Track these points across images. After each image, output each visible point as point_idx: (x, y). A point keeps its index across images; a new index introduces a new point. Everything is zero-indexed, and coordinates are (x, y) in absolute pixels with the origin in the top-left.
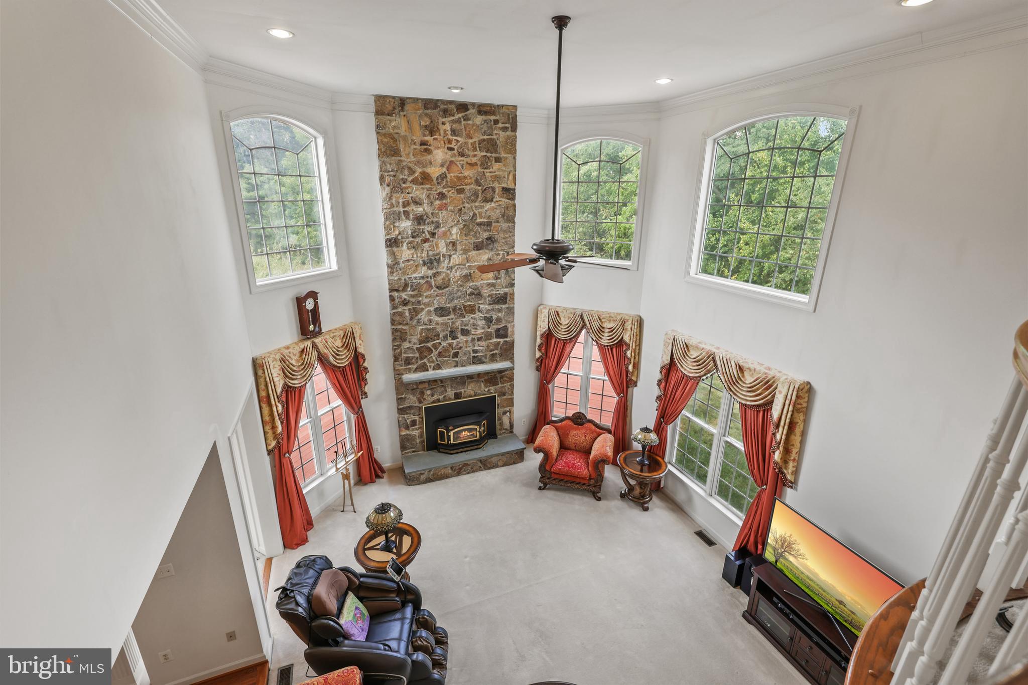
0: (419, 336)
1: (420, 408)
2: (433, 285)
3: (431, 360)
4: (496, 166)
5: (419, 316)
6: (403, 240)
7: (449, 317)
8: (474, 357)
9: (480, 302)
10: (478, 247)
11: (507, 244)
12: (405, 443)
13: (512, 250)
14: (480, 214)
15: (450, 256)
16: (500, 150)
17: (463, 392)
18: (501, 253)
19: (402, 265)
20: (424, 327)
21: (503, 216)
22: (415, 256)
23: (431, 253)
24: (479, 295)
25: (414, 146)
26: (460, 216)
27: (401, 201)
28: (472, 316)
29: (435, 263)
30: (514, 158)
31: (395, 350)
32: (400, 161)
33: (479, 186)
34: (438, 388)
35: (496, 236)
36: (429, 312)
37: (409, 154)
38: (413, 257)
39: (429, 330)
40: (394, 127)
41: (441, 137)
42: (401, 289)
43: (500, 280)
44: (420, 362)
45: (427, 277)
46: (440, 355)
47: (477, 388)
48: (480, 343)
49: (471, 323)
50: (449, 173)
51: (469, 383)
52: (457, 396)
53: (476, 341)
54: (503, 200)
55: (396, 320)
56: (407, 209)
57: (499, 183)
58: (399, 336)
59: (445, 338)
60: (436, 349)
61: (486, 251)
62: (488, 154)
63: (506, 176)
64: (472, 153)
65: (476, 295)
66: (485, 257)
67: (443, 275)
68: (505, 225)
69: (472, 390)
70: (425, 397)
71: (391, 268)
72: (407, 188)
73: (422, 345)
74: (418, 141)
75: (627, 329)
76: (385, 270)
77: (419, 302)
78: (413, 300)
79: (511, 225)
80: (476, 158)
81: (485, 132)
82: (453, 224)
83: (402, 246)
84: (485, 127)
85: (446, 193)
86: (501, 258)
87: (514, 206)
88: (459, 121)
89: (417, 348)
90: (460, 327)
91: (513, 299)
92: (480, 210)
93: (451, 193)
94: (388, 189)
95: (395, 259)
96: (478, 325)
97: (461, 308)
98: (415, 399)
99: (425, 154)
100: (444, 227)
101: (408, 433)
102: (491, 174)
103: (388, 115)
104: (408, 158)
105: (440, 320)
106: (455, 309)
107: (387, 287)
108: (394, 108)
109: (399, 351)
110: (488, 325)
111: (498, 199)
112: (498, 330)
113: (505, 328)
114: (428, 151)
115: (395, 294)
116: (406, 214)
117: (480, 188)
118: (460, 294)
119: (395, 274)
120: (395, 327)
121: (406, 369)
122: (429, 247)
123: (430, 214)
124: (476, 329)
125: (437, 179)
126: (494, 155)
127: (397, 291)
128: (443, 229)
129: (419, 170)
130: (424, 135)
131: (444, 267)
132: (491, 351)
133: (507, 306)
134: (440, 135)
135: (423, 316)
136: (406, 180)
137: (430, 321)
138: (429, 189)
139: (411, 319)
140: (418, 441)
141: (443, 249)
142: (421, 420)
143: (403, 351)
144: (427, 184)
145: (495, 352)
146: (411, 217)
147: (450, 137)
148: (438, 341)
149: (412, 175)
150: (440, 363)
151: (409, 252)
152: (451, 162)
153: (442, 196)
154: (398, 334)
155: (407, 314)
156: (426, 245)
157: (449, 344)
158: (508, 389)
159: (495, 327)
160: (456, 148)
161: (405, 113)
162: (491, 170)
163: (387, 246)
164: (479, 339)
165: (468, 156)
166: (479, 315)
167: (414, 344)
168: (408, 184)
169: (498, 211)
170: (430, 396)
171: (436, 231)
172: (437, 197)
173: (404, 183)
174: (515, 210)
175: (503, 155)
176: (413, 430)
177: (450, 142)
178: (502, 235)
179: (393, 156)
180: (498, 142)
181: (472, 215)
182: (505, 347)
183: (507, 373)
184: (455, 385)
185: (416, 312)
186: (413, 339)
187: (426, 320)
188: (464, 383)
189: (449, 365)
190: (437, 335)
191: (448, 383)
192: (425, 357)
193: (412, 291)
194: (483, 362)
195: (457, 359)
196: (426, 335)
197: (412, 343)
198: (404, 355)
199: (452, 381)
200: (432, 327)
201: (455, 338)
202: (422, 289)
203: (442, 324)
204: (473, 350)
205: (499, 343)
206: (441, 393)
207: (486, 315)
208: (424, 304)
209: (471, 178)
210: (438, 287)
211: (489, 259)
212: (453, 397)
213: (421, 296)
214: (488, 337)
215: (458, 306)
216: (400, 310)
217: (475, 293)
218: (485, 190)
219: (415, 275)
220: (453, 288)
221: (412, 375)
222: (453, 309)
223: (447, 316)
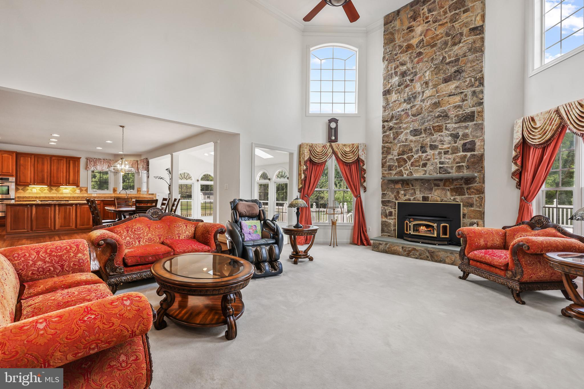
0: (398, 150)
1: (395, 203)
2: (410, 114)
3: (406, 168)
4: (464, 16)
5: (399, 137)
6: (394, 89)
7: (421, 136)
8: (440, 168)
9: (447, 122)
10: (447, 80)
11: (475, 71)
12: (384, 228)
13: (480, 74)
14: (449, 56)
15: (424, 92)
17: (431, 196)
18: (468, 79)
19: (391, 105)
20: (402, 144)
21: (470, 50)
22: (399, 97)
25: (404, 32)
26: (432, 63)
27: (393, 67)
28: (440, 134)
29: (413, 100)
31: (383, 159)
32: (395, 45)
34: (411, 190)
35: (464, 68)
36: (406, 133)
37: (400, 38)
39: (405, 146)
40: (393, 27)
41: (421, 18)
42: (389, 120)
43: (466, 102)
44: (398, 169)
45: (406, 110)
46: (412, 165)
47: (443, 195)
48: (446, 156)
49: (439, 139)
50: (425, 38)
51: (436, 190)
52: (425, 198)
53: (443, 154)
54: (471, 38)
55: (385, 140)
56: (396, 70)
57: (467, 27)
58: (386, 151)
59: (417, 151)
60: (410, 160)
61: (455, 82)
62: (457, 11)
63: (475, 19)
64: (444, 17)
65: (444, 117)
66: (453, 86)
67: (417, 107)
68: (472, 57)
69: (439, 196)
70: (401, 196)
71: (385, 108)
72: (398, 58)
73: (400, 157)
74: (405, 28)
76: (381, 110)
77: (400, 127)
78: (396, 126)
79: (478, 54)
80: (446, 19)
82: (426, 69)
83: (392, 93)
85: (423, 51)
88: (433, 3)
89: (397, 159)
91: (482, 116)
92: (449, 53)
93: (426, 50)
94: (386, 63)
95: (388, 102)
96: (445, 141)
97: (430, 129)
98: (393, 196)
99: (410, 33)
100: (420, 73)
101: (386, 220)
102: (459, 24)
103: (391, 22)
104: (399, 41)
105: (414, 138)
107: (381, 119)
108: (394, 17)
109: (385, 160)
110: (455, 141)
111: (466, 40)
112: (465, 145)
113: (473, 143)
114: (412, 31)
115: (386, 124)
116: (396, 73)
117: (450, 37)
118: (429, 118)
119: (386, 112)
120: (384, 145)
121: (389, 173)
122: (409, 90)
123: (411, 69)
124: (443, 144)
125: (417, 44)
126: (462, 10)
127: (387, 121)
128: (419, 75)
129: (405, 44)
130: (410, 23)
131: (418, 101)
132: (457, 163)
133: (475, 122)
135: (402, 137)
136: (397, 53)
137: (407, 140)
138: (412, 53)
139: (394, 139)
140: (392, 228)
141: (418, 88)
142: (395, 212)
143: (388, 161)
144: (410, 51)
145: (461, 164)
146: (399, 73)
147: (428, 14)
149: (401, 49)
150: (412, 171)
151: (396, 96)
152: (428, 30)
153: (420, 54)
154: (386, 149)
155: (392, 136)
156: (407, 89)
157: (419, 156)
158: (476, 201)
159: (462, 142)
160: (431, 20)
161: (400, 17)
162: (459, 21)
163: (383, 95)
164: (446, 153)
165: (440, 20)
166: (445, 133)
167: (395, 156)
168: (398, 55)
169: (465, 48)
171: (414, 78)
172: (416, 56)
173: (396, 55)
174: (483, 41)
176: (389, 219)
177: (427, 18)
178: (469, 65)
179: (391, 43)
181: (441, 58)
182: (472, 160)
183: (475, 184)
184: (423, 190)
185: (397, 134)
186: (394, 153)
187: (404, 140)
188: (431, 189)
189: (419, 173)
190: (411, 150)
191: (417, 187)
192: (402, 166)
193: (396, 120)
194: (449, 173)
195: (425, 169)
196: (403, 149)
197: (394, 155)
198: (388, 164)
199: (421, 186)
200: (407, 144)
201: (424, 152)
202: (402, 118)
203: (415, 141)
204: (440, 162)
205: (465, 156)
206: (412, 195)
207: (452, 132)
208: (403, 128)
209: (442, 34)
210: (413, 115)
211: (457, 87)
212: (421, 199)
213: (401, 123)
214: (455, 151)
215: (428, 127)
216: (387, 133)
217: (443, 115)
218: (454, 37)
219: (398, 110)
220: (425, 114)
221: (392, 177)
222: (424, 130)
223: (419, 135)
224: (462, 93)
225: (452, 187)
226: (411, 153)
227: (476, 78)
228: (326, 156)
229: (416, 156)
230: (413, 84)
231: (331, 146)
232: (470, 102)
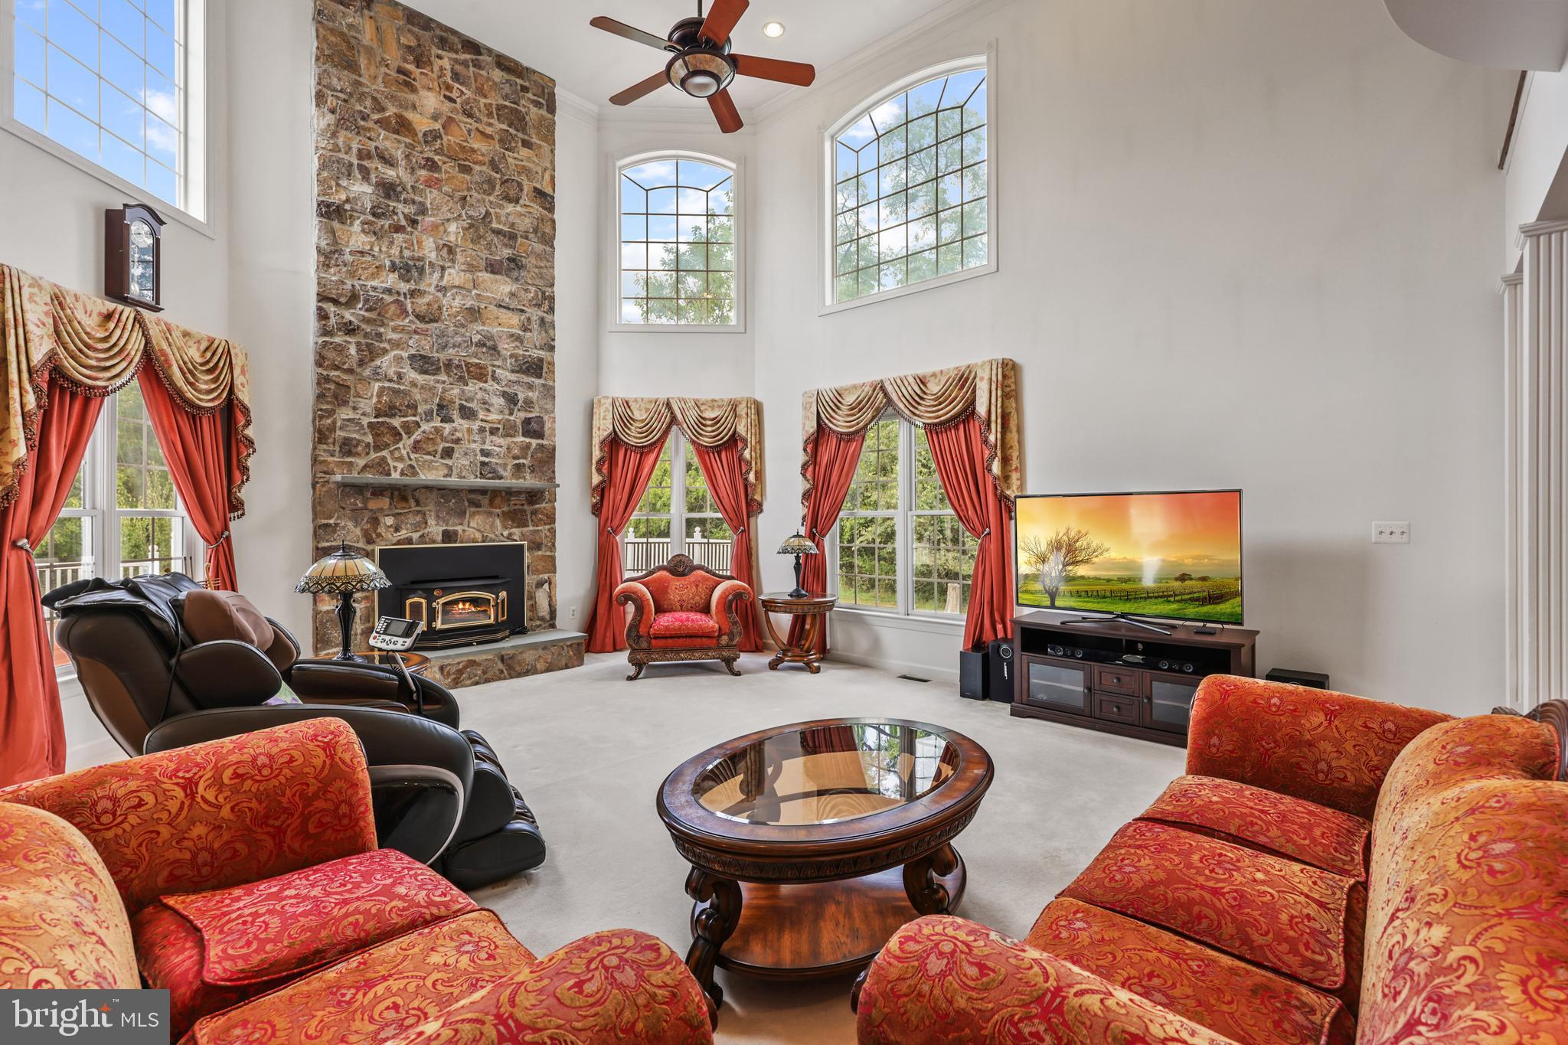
0: (375, 400)
2: (409, 309)
3: (397, 455)
4: (524, 152)
5: (378, 362)
6: (355, 214)
7: (437, 378)
8: (483, 464)
9: (496, 363)
10: (493, 268)
11: (542, 278)
13: (550, 290)
14: (498, 216)
15: (443, 269)
16: (532, 132)
17: (460, 532)
18: (533, 289)
19: (348, 258)
20: (387, 384)
21: (535, 231)
22: (376, 249)
23: (407, 253)
24: (494, 350)
25: (388, 72)
26: (463, 207)
27: (355, 146)
28: (482, 385)
29: (415, 274)
30: (552, 151)
31: (317, 417)
32: (358, 83)
33: (497, 172)
34: (408, 515)
35: (524, 260)
36: (399, 359)
38: (371, 249)
39: (396, 392)
40: (350, 26)
41: (434, 75)
42: (342, 300)
43: (529, 334)
44: (373, 455)
45: (398, 293)
46: (416, 447)
47: (488, 527)
48: (494, 438)
49: (479, 396)
50: (446, 134)
51: (473, 515)
52: (448, 536)
53: (488, 433)
54: (535, 206)
55: (327, 359)
56: (365, 163)
57: (529, 180)
58: (331, 393)
59: (429, 415)
60: (409, 433)
61: (509, 280)
62: (512, 130)
63: (540, 173)
64: (486, 119)
65: (489, 348)
66: (506, 289)
67: (428, 298)
68: (539, 247)
69: (479, 530)
70: (381, 530)
71: (326, 257)
72: (369, 130)
73: (380, 420)
74: (394, 66)
75: (740, 417)
76: (312, 259)
77: (379, 335)
78: (367, 328)
79: (548, 249)
80: (491, 129)
81: (506, 95)
82: (450, 216)
83: (351, 224)
84: (507, 88)
85: (440, 163)
86: (533, 298)
87: (553, 222)
88: (464, 64)
89: (370, 425)
90: (458, 402)
91: (553, 372)
92: (498, 210)
93: (448, 168)
94: (330, 118)
95: (335, 242)
96: (491, 405)
97: (460, 366)
98: (358, 531)
99: (405, 89)
100: (433, 215)
102: (516, 162)
104: (373, 85)
105: (420, 379)
106: (448, 365)
107: (313, 288)
109: (329, 421)
110: (510, 409)
111: (527, 203)
112: (527, 422)
113: (540, 420)
114: (411, 87)
115: (331, 308)
116: (364, 171)
117: (498, 176)
118: (459, 339)
119: (332, 270)
120: (325, 373)
121: (343, 463)
122: (405, 242)
123: (409, 187)
124: (488, 411)
125: (425, 135)
126: (521, 135)
127: (335, 302)
128: (432, 219)
129: (391, 110)
130: (406, 62)
131: (430, 285)
132: (515, 458)
133: (542, 381)
134: (433, 72)
135: (385, 364)
137: (400, 376)
138: (411, 147)
139: (361, 363)
141: (429, 250)
143: (339, 424)
144: (406, 136)
145: (521, 461)
146: (374, 178)
147: (449, 82)
148: (414, 419)
150: (414, 464)
151: (363, 238)
152: (450, 119)
153: (431, 165)
154: (330, 386)
155: (353, 350)
156: (399, 238)
157: (436, 428)
158: (546, 537)
159: (523, 415)
160: (458, 100)
161: (372, 13)
162: (515, 155)
163: (321, 216)
164: (493, 432)
165: (478, 120)
166: (492, 386)
167: (364, 414)
168: (373, 125)
169: (527, 221)
170: (392, 530)
171: (419, 218)
172: (423, 162)
173: (363, 119)
174: (554, 228)
175: (535, 140)
177: (449, 88)
178: (534, 261)
179: (344, 68)
180: (527, 118)
181: (482, 211)
182: (539, 455)
183: (544, 505)
184: (444, 514)
185: (371, 353)
186: (361, 405)
187: (391, 372)
188: (462, 514)
189: (434, 472)
190: (413, 407)
191: (430, 508)
192: (387, 446)
193: (367, 310)
194: (501, 478)
195: (449, 462)
196: (391, 401)
197: (360, 412)
198: (340, 434)
199: (438, 504)
200: (402, 388)
201: (446, 419)
202: (387, 312)
203: (422, 387)
204: (482, 451)
205: (528, 445)
206: (416, 528)
207: (505, 389)
208: (390, 341)
209: (483, 155)
210: (418, 317)
211: (513, 295)
212: (440, 538)
213: (383, 325)
214: (509, 430)
215: (456, 362)
216: (337, 340)
217: (488, 344)
218: (506, 181)
219: (375, 283)
220: (447, 326)
221: (354, 476)
222: (444, 365)
223: (434, 374)
224: (522, 311)
225: (506, 509)
226: (415, 416)
227: (544, 293)
228: (124, 365)
229: (425, 427)
230: (416, 233)
231: (138, 320)
232: (535, 336)
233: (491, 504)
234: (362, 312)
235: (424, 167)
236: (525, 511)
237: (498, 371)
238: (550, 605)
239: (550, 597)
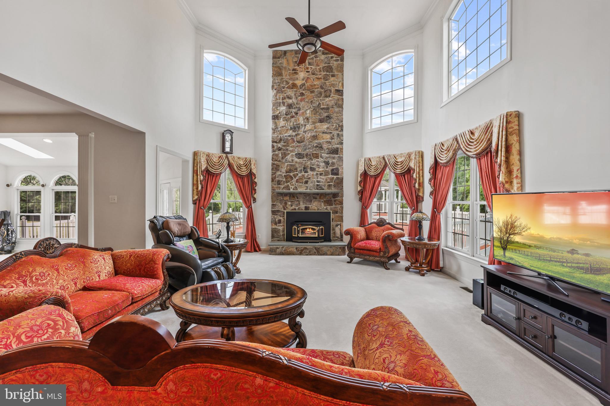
0: (286, 168)
1: (284, 213)
2: (295, 140)
3: (292, 184)
4: (332, 79)
5: (287, 157)
6: (281, 116)
7: (303, 159)
8: (317, 185)
9: (322, 152)
10: (321, 121)
11: (338, 120)
12: (274, 234)
13: (341, 123)
14: (323, 103)
15: (305, 125)
16: (335, 71)
17: (310, 207)
18: (335, 124)
19: (279, 129)
20: (289, 163)
21: (336, 104)
22: (287, 125)
23: (295, 123)
24: (321, 148)
25: (290, 71)
26: (311, 104)
27: (281, 97)
28: (317, 160)
29: (297, 129)
30: (343, 75)
31: (272, 175)
32: (282, 78)
33: (323, 89)
34: (295, 202)
35: (332, 115)
36: (292, 155)
37: (287, 75)
38: (285, 125)
39: (291, 165)
40: (280, 63)
41: (303, 67)
42: (278, 141)
43: (333, 140)
44: (286, 184)
45: (292, 136)
46: (297, 181)
47: (319, 206)
48: (321, 177)
49: (316, 163)
50: (306, 83)
51: (314, 202)
52: (307, 208)
53: (319, 175)
54: (336, 96)
55: (274, 158)
56: (284, 101)
57: (334, 88)
58: (275, 168)
59: (301, 171)
60: (295, 177)
61: (326, 123)
62: (328, 73)
63: (338, 84)
64: (319, 73)
65: (320, 147)
66: (325, 127)
67: (301, 135)
68: (337, 110)
69: (316, 207)
70: (287, 206)
71: (274, 130)
72: (285, 91)
73: (287, 174)
74: (291, 69)
75: (412, 159)
76: (271, 132)
77: (287, 149)
78: (284, 148)
79: (340, 109)
80: (321, 76)
81: (326, 62)
82: (307, 108)
83: (280, 119)
84: (326, 60)
85: (304, 93)
86: (335, 127)
87: (343, 99)
88: (312, 59)
89: (285, 176)
90: (309, 166)
91: (342, 152)
92: (323, 102)
93: (307, 93)
94: (275, 92)
95: (276, 126)
96: (320, 166)
97: (310, 155)
98: (282, 206)
99: (295, 74)
100: (302, 110)
101: (276, 227)
102: (329, 83)
103: (278, 58)
104: (286, 77)
105: (298, 160)
106: (307, 155)
107: (271, 140)
108: (281, 55)
109: (274, 176)
110: (326, 166)
111: (333, 96)
112: (333, 170)
113: (337, 169)
114: (296, 73)
115: (275, 144)
116: (284, 103)
117: (323, 90)
118: (310, 146)
119: (275, 134)
120: (273, 162)
121: (278, 187)
122: (294, 120)
123: (296, 103)
124: (319, 168)
125: (300, 86)
126: (331, 74)
127: (276, 142)
128: (302, 111)
129: (291, 82)
130: (295, 66)
131: (301, 131)
132: (328, 183)
133: (338, 155)
134: (303, 66)
135: (289, 157)
136: (285, 87)
137: (292, 160)
138: (296, 91)
139: (282, 158)
140: (281, 233)
141: (301, 121)
142: (284, 220)
143: (277, 176)
144: (295, 89)
145: (330, 183)
146: (286, 104)
147: (308, 66)
148: (296, 173)
149: (287, 84)
150: (297, 186)
151: (284, 122)
152: (308, 78)
153: (302, 94)
154: (275, 166)
155: (280, 155)
156: (293, 119)
157: (303, 175)
158: (339, 208)
159: (331, 168)
160: (310, 71)
161: (286, 57)
162: (329, 81)
163: (273, 119)
164: (321, 174)
165: (317, 75)
166: (320, 159)
167: (283, 173)
168: (285, 89)
169: (333, 102)
170: (290, 206)
171: (298, 112)
172: (299, 95)
173: (283, 88)
174: (343, 101)
175: (336, 73)
176: (279, 226)
177: (308, 68)
178: (335, 115)
179: (279, 76)
180: (333, 67)
181: (318, 103)
182: (337, 181)
183: (339, 198)
184: (305, 202)
185: (285, 155)
186: (282, 170)
187: (290, 160)
188: (311, 201)
189: (302, 188)
190: (296, 169)
191: (301, 200)
192: (289, 181)
194: (323, 189)
195: (307, 185)
196: (290, 168)
198: (277, 179)
199: (304, 198)
200: (293, 164)
201: (306, 172)
202: (289, 142)
203: (299, 163)
204: (317, 181)
205: (333, 178)
206: (297, 205)
207: (325, 160)
208: (290, 151)
209: (318, 85)
210: (298, 142)
211: (328, 128)
212: (304, 209)
213: (288, 146)
214: (326, 174)
215: (309, 154)
216: (276, 153)
217: (319, 146)
218: (326, 91)
219: (286, 135)
220: (306, 143)
221: (281, 191)
222: (306, 155)
223: (302, 158)
224: (331, 133)
225: (325, 199)
227: (339, 125)
228: (223, 168)
229: (300, 175)
230: (297, 116)
231: (227, 157)
232: (336, 140)
233: (320, 198)
234: (283, 144)
235: (300, 96)
236: (332, 200)
237: (322, 154)
238: (340, 233)
239: (341, 230)
